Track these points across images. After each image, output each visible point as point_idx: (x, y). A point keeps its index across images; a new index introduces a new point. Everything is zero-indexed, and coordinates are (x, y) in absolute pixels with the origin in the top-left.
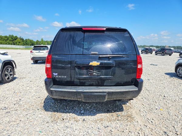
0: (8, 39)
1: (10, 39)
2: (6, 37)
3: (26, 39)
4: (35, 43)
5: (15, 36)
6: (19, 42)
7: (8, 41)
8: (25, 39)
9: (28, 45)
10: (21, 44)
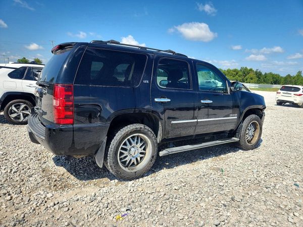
0: (237, 73)
1: (240, 73)
2: (235, 71)
3: (266, 73)
4: (283, 80)
5: (249, 68)
6: (251, 79)
7: (237, 76)
8: (263, 74)
9: (267, 83)
10: (253, 81)
